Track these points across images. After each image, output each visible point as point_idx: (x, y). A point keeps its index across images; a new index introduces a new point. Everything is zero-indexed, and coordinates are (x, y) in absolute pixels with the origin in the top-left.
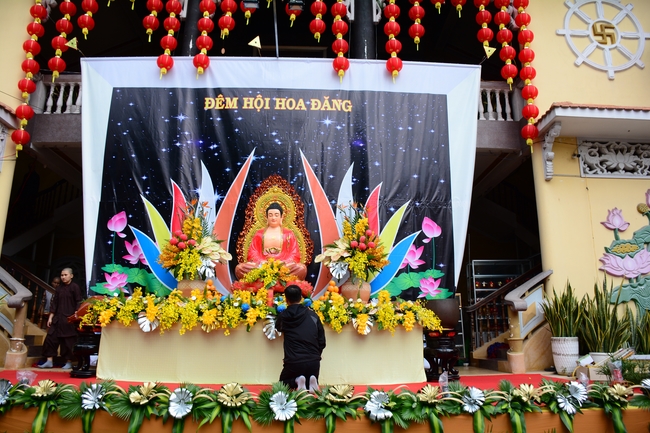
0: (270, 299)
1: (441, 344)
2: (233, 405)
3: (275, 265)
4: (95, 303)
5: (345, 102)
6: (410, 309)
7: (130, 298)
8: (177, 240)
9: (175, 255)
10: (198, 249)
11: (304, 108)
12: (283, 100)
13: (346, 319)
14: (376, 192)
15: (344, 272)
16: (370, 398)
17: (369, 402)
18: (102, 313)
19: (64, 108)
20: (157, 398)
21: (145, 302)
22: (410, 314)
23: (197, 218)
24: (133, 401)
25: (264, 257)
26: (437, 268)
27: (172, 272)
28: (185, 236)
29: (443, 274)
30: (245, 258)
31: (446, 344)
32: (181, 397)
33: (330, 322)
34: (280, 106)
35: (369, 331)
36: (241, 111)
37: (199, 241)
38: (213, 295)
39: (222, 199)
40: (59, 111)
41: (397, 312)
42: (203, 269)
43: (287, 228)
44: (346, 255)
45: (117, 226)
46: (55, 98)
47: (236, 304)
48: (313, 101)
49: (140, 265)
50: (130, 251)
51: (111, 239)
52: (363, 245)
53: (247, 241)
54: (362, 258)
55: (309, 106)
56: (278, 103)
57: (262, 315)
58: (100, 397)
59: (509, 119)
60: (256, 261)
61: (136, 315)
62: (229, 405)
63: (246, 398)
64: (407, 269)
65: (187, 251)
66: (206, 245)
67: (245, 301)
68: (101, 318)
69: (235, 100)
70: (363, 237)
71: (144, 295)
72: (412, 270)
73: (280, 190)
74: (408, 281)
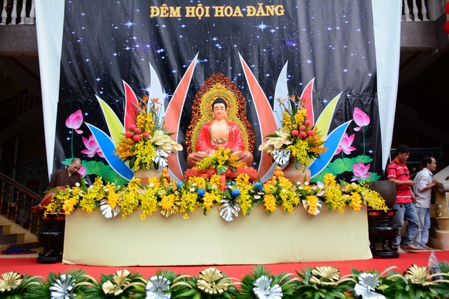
0: (223, 184)
1: (381, 223)
2: (215, 292)
3: (225, 153)
4: (58, 193)
5: (278, 6)
6: (354, 191)
7: (91, 187)
8: (132, 133)
9: (131, 147)
10: (152, 141)
11: (241, 15)
12: (222, 8)
13: (297, 201)
14: (310, 86)
15: (287, 159)
16: (358, 281)
17: (357, 285)
18: (66, 202)
19: (18, 20)
20: (132, 287)
21: (106, 190)
22: (355, 195)
23: (149, 114)
24: (106, 292)
25: (212, 147)
26: (367, 154)
27: (127, 164)
28: (138, 129)
29: (371, 160)
30: (194, 149)
31: (387, 222)
32: (158, 285)
33: (281, 204)
34: (219, 13)
35: (318, 212)
36: (184, 19)
37: (152, 134)
38: (169, 182)
39: (170, 97)
40: (14, 22)
41: (344, 193)
42: (158, 159)
43: (231, 120)
44: (288, 143)
45: (74, 123)
46: (9, 11)
47: (193, 190)
48: (249, 7)
49: (97, 158)
50: (87, 146)
51: (70, 136)
52: (304, 133)
53: (195, 133)
54: (303, 145)
55: (245, 13)
56: (217, 11)
57: (218, 199)
58: (70, 288)
59: (425, 19)
60: (205, 150)
61: (98, 203)
62: (211, 292)
63: (227, 284)
64: (341, 155)
65: (142, 143)
66: (159, 137)
67: (200, 187)
68: (64, 207)
69: (178, 9)
70: (303, 127)
71: (105, 184)
72: (346, 156)
73: (223, 86)
74: (343, 166)
